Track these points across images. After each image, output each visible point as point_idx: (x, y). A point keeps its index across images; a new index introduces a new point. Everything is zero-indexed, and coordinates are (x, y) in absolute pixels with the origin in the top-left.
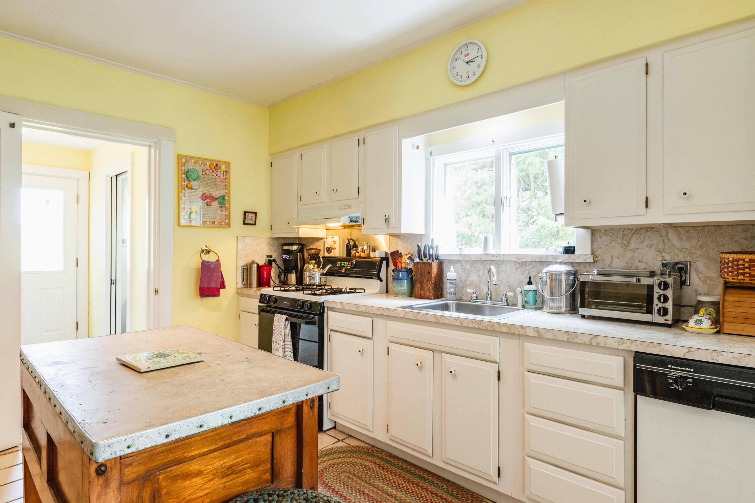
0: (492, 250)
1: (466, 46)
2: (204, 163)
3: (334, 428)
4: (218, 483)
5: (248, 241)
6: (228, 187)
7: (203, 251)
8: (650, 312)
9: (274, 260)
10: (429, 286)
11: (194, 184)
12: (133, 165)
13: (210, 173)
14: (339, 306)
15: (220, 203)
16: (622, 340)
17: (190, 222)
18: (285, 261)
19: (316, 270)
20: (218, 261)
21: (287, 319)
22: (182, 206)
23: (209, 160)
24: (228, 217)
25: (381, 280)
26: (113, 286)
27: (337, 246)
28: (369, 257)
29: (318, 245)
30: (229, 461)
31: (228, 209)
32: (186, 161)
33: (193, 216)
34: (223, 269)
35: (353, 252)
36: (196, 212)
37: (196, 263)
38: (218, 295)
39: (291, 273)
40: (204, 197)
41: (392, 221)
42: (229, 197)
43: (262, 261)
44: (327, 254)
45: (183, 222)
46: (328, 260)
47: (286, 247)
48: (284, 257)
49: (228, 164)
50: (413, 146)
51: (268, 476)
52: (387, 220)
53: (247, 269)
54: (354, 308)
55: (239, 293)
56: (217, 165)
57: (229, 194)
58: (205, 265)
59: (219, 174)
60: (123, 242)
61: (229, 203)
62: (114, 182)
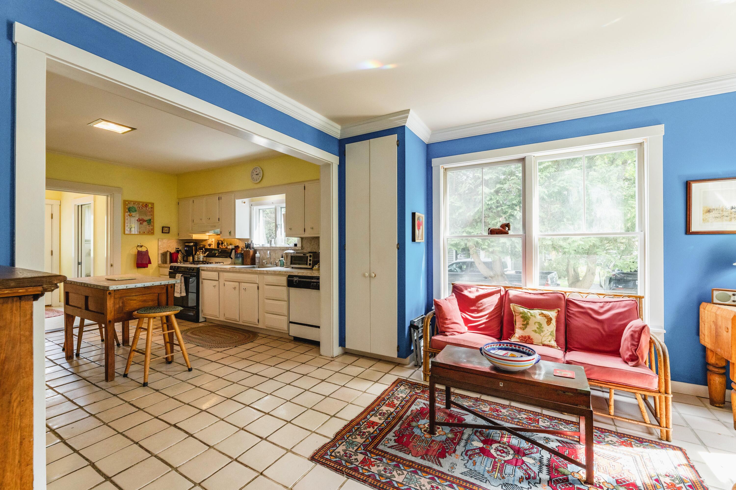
0: (273, 245)
1: (256, 168)
2: (139, 204)
3: (205, 321)
4: (141, 303)
5: (164, 241)
6: (153, 215)
7: (138, 246)
8: (307, 265)
9: (180, 250)
10: (249, 260)
11: (133, 214)
12: (95, 202)
13: (142, 208)
14: (206, 269)
15: (148, 223)
16: (285, 272)
17: (130, 232)
18: (186, 250)
19: (201, 254)
20: (147, 251)
21: (182, 276)
22: (126, 225)
23: (141, 202)
24: (153, 229)
25: (232, 258)
26: (80, 266)
27: (213, 243)
28: (227, 248)
29: (204, 243)
30: (145, 298)
31: (153, 226)
32: (129, 203)
33: (133, 229)
34: (150, 254)
35: (220, 246)
36: (134, 227)
37: (135, 251)
38: (147, 267)
39: (190, 256)
40: (139, 220)
41: (232, 233)
42: (153, 220)
43: (173, 251)
44: (208, 247)
45: (127, 232)
46: (207, 250)
47: (186, 244)
48: (186, 248)
49: (153, 204)
50: (242, 202)
51: (157, 304)
52: (230, 233)
53: (164, 255)
54: (211, 269)
55: (159, 266)
56: (146, 204)
57: (153, 218)
58: (139, 253)
59: (147, 209)
60: (86, 241)
61: (153, 223)
62: (80, 208)
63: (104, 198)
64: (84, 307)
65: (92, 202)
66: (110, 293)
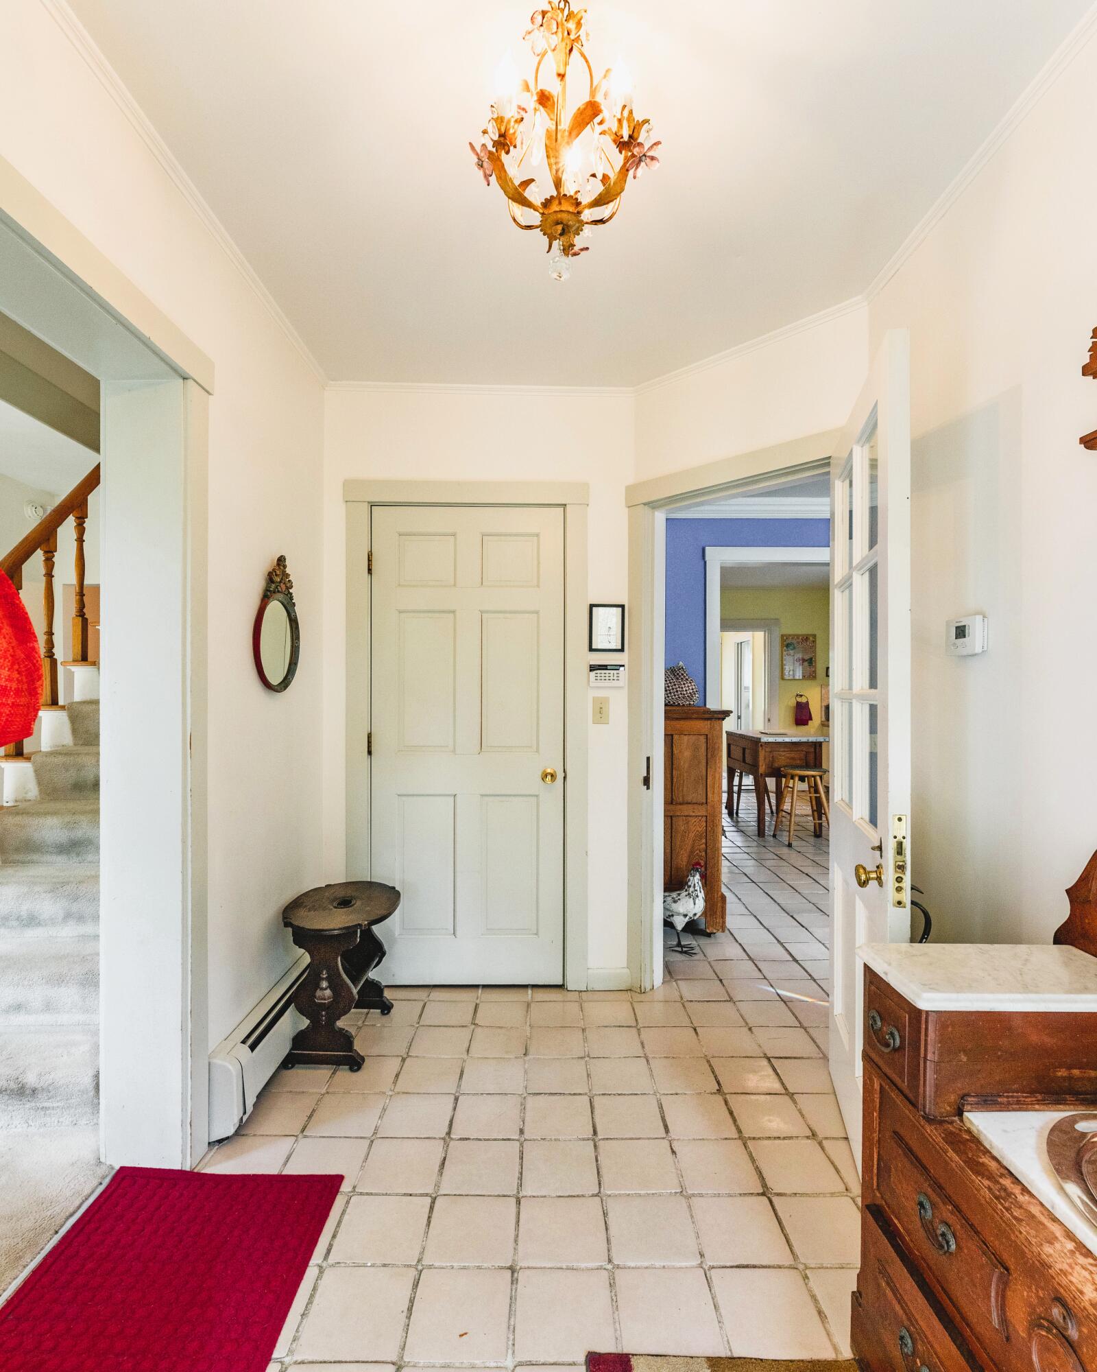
2: (798, 638)
4: (788, 759)
6: (815, 652)
7: (797, 695)
11: (792, 651)
13: (802, 643)
15: (809, 663)
17: (789, 676)
20: (807, 702)
22: (784, 667)
23: (801, 634)
24: (815, 672)
31: (815, 667)
32: (787, 638)
33: (791, 673)
34: (811, 707)
36: (796, 670)
37: (793, 703)
38: (807, 724)
40: (800, 660)
42: (815, 658)
49: (814, 636)
51: (804, 764)
55: (823, 724)
56: (807, 637)
57: (815, 656)
58: (799, 704)
59: (808, 643)
60: (745, 688)
61: (815, 663)
62: (740, 645)
63: (762, 634)
64: (742, 760)
65: (751, 639)
66: (761, 746)
